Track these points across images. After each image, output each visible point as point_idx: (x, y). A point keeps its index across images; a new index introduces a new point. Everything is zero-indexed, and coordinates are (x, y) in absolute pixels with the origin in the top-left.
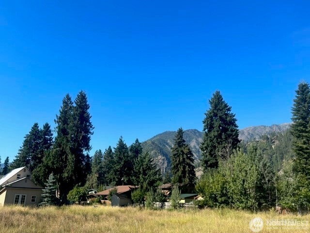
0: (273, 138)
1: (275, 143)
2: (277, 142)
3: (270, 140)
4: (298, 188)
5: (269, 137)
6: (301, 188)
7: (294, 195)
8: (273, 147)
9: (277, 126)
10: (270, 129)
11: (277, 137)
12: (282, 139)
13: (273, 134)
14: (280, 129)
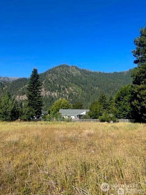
0: (4, 84)
1: (5, 87)
2: (6, 87)
3: (2, 85)
4: (29, 112)
5: (2, 83)
6: (30, 112)
7: (27, 115)
8: (4, 89)
9: (7, 78)
10: (3, 79)
11: (7, 84)
12: (9, 85)
13: (5, 82)
14: (9, 80)
